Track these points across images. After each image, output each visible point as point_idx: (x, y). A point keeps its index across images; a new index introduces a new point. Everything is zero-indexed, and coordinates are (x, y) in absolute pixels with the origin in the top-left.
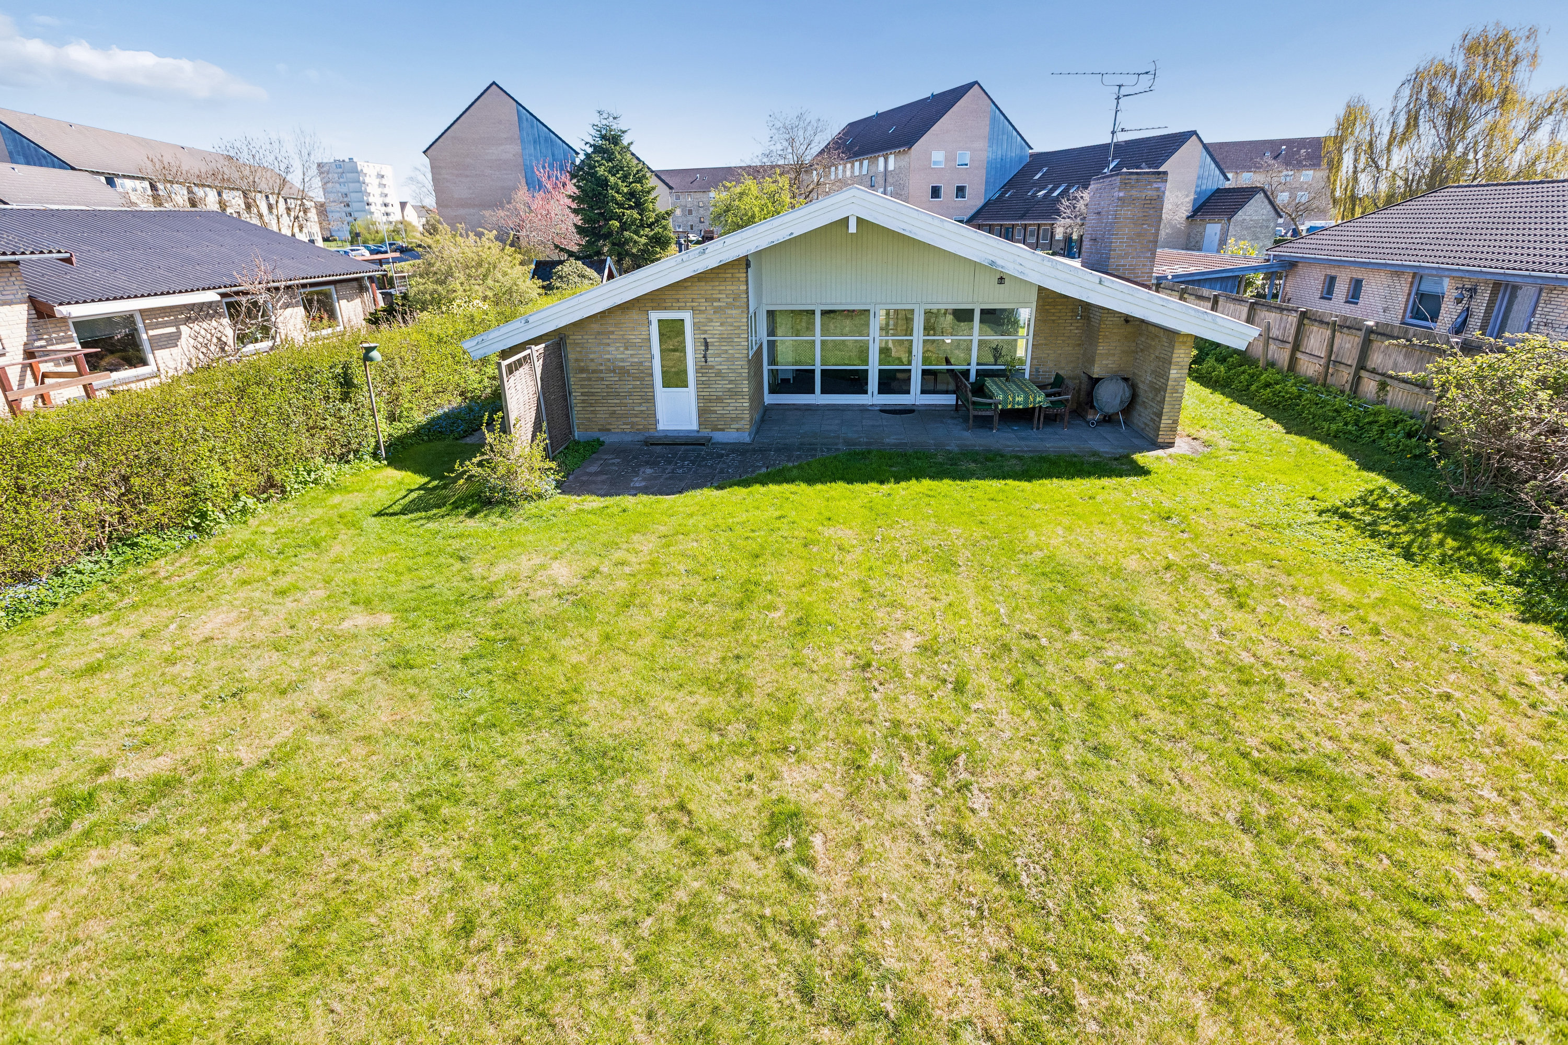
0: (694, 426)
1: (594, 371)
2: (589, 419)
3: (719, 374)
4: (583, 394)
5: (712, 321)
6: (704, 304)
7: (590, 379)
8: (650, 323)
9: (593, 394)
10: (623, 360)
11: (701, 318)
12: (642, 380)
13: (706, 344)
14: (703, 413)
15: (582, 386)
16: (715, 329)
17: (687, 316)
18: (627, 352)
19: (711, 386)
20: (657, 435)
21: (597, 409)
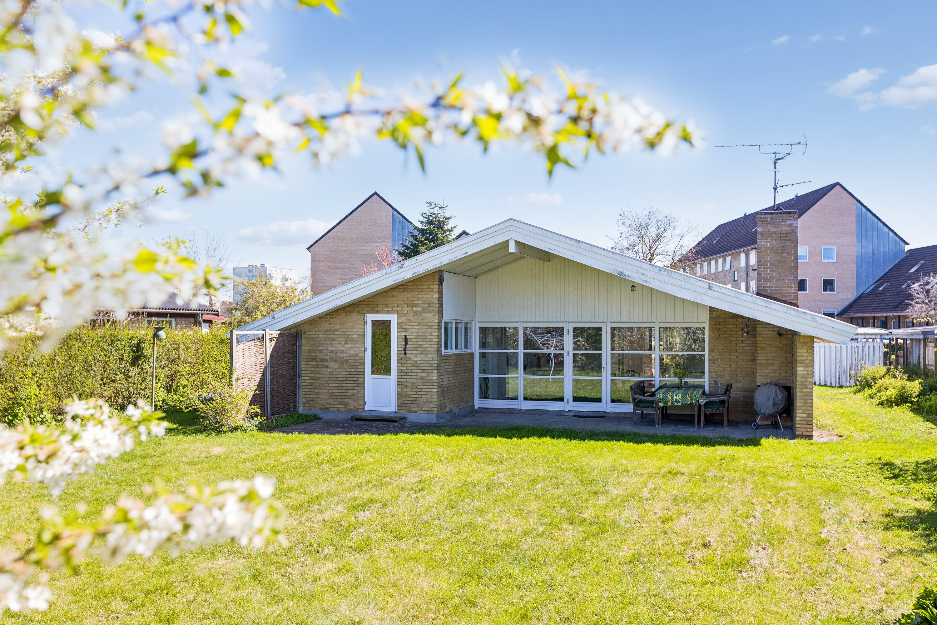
0: (393, 408)
1: (322, 360)
2: (313, 400)
3: (415, 364)
4: (311, 379)
5: (411, 322)
6: (406, 309)
7: (317, 367)
8: (365, 323)
9: (318, 379)
10: (343, 352)
11: (404, 319)
12: (355, 368)
13: (406, 340)
14: (400, 395)
15: (311, 372)
16: (414, 328)
17: (393, 318)
18: (346, 345)
19: (408, 374)
20: (364, 414)
21: (321, 391)
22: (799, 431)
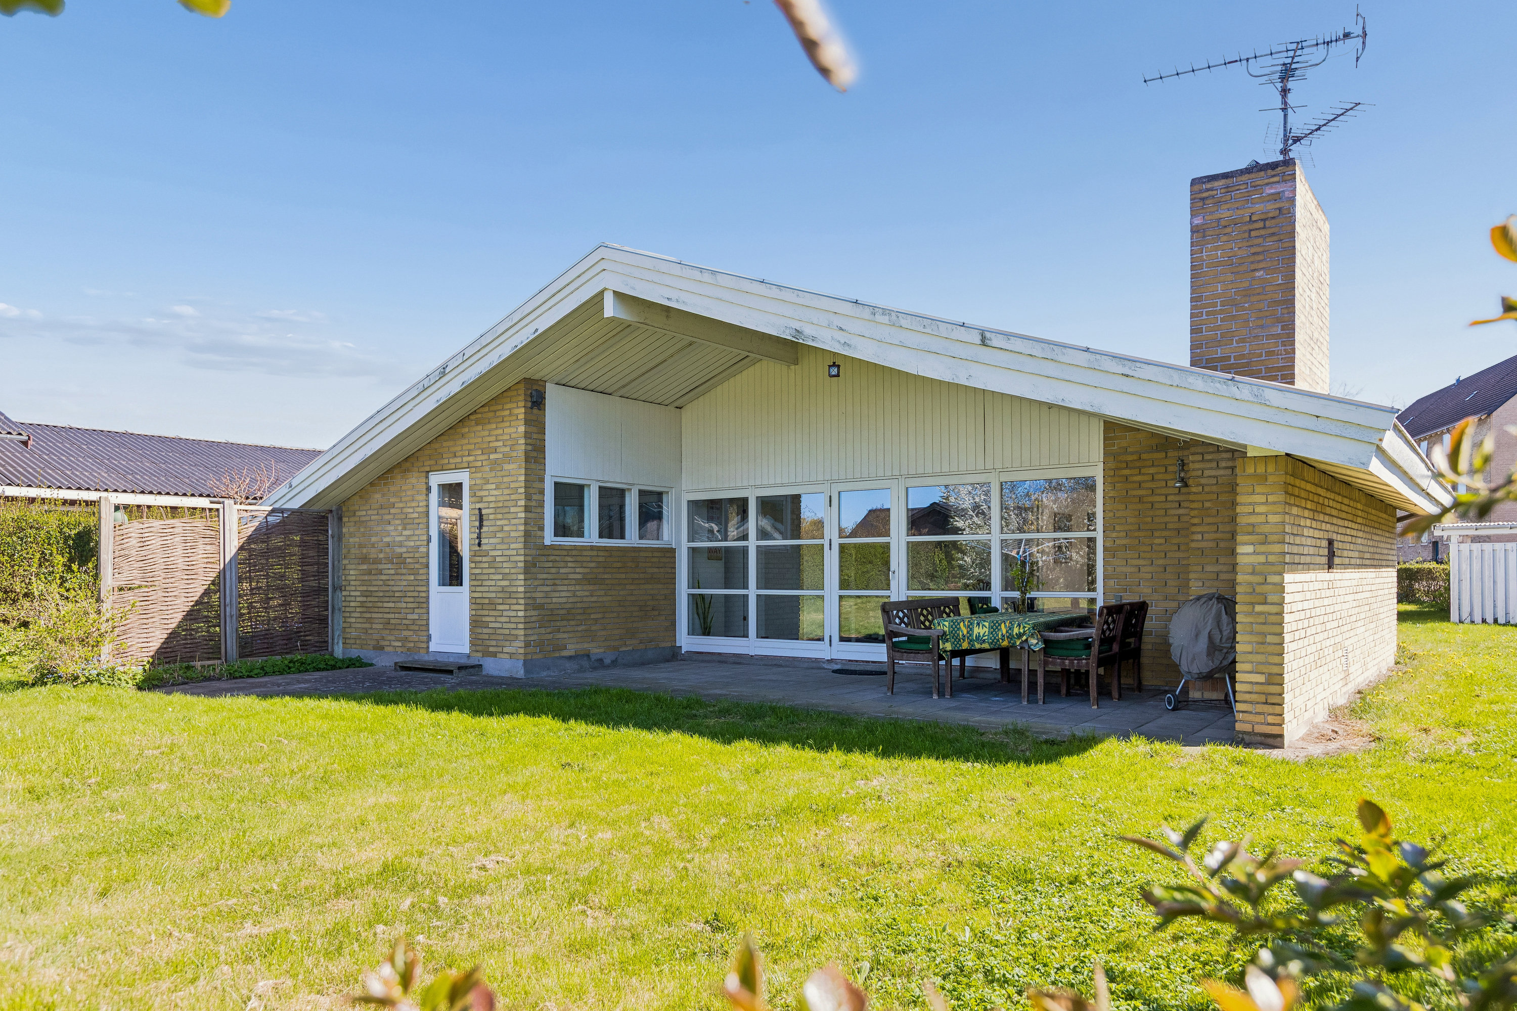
0: (465, 647)
1: (375, 561)
2: (366, 632)
3: (493, 563)
4: (362, 594)
5: (488, 482)
6: (480, 458)
8: (429, 489)
9: (371, 594)
10: (400, 544)
11: (478, 478)
13: (481, 518)
15: (363, 583)
16: (491, 494)
17: (464, 478)
18: (406, 533)
19: (485, 583)
20: (426, 658)
21: (374, 615)
22: (1244, 722)
